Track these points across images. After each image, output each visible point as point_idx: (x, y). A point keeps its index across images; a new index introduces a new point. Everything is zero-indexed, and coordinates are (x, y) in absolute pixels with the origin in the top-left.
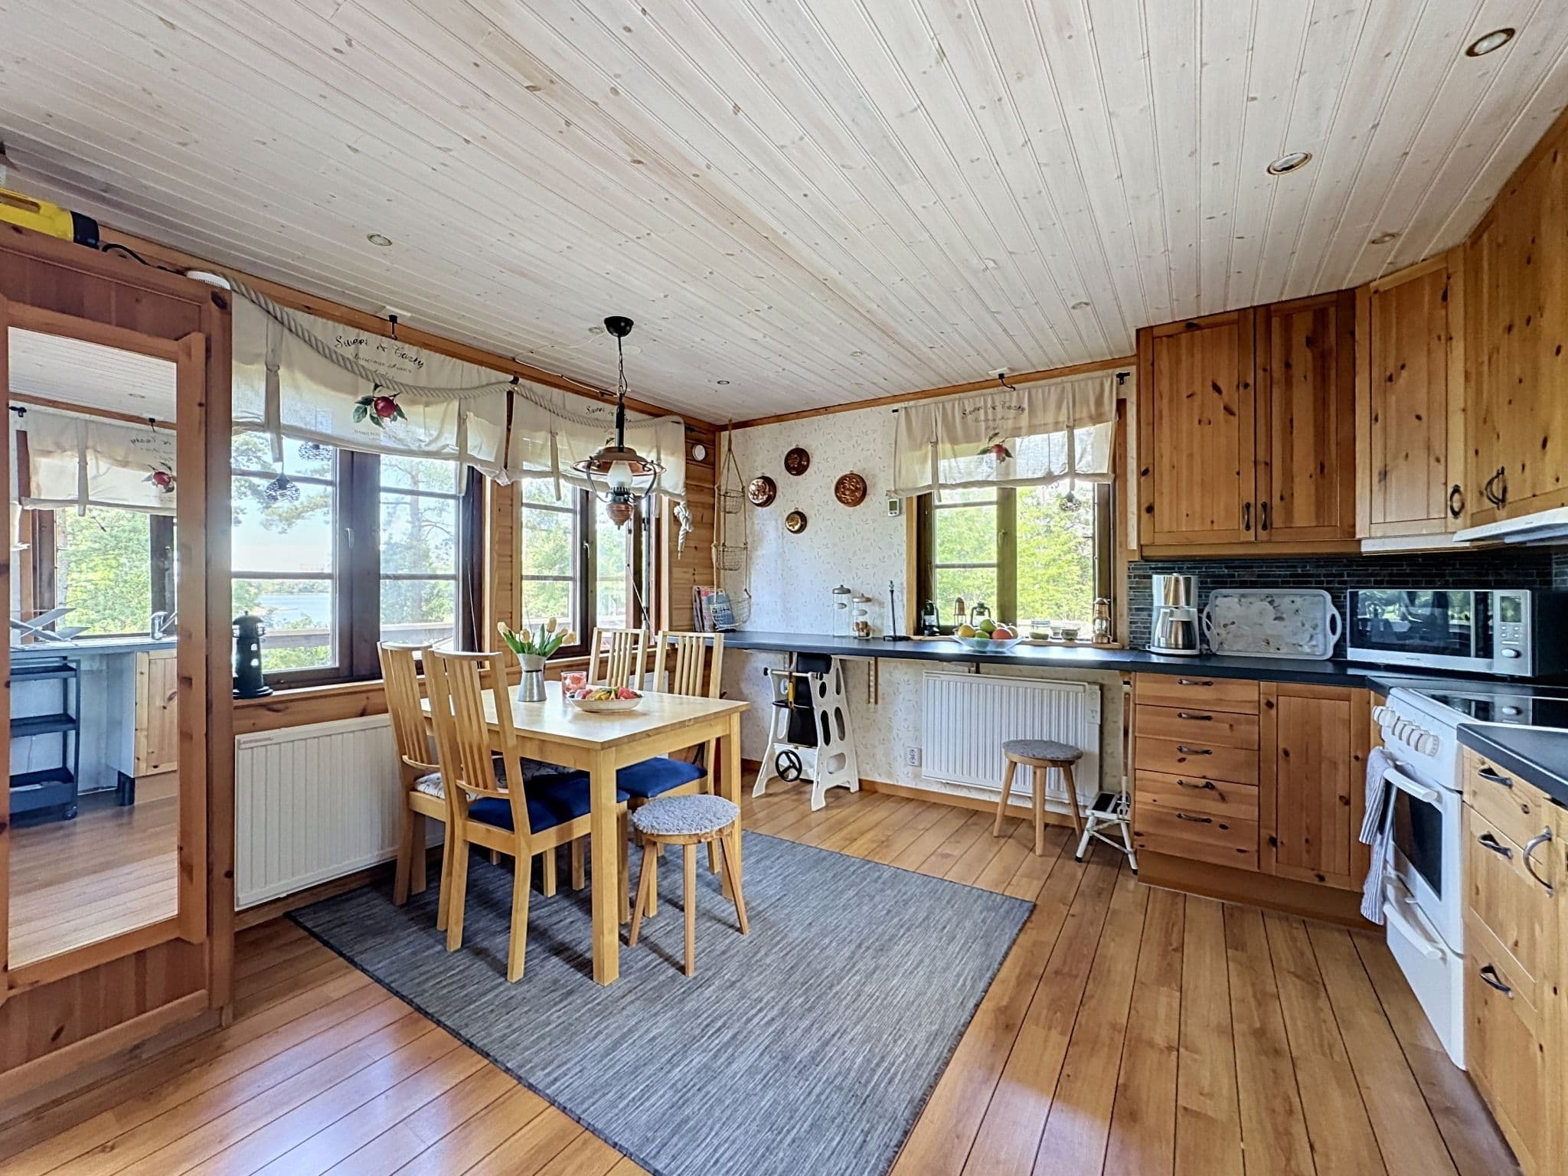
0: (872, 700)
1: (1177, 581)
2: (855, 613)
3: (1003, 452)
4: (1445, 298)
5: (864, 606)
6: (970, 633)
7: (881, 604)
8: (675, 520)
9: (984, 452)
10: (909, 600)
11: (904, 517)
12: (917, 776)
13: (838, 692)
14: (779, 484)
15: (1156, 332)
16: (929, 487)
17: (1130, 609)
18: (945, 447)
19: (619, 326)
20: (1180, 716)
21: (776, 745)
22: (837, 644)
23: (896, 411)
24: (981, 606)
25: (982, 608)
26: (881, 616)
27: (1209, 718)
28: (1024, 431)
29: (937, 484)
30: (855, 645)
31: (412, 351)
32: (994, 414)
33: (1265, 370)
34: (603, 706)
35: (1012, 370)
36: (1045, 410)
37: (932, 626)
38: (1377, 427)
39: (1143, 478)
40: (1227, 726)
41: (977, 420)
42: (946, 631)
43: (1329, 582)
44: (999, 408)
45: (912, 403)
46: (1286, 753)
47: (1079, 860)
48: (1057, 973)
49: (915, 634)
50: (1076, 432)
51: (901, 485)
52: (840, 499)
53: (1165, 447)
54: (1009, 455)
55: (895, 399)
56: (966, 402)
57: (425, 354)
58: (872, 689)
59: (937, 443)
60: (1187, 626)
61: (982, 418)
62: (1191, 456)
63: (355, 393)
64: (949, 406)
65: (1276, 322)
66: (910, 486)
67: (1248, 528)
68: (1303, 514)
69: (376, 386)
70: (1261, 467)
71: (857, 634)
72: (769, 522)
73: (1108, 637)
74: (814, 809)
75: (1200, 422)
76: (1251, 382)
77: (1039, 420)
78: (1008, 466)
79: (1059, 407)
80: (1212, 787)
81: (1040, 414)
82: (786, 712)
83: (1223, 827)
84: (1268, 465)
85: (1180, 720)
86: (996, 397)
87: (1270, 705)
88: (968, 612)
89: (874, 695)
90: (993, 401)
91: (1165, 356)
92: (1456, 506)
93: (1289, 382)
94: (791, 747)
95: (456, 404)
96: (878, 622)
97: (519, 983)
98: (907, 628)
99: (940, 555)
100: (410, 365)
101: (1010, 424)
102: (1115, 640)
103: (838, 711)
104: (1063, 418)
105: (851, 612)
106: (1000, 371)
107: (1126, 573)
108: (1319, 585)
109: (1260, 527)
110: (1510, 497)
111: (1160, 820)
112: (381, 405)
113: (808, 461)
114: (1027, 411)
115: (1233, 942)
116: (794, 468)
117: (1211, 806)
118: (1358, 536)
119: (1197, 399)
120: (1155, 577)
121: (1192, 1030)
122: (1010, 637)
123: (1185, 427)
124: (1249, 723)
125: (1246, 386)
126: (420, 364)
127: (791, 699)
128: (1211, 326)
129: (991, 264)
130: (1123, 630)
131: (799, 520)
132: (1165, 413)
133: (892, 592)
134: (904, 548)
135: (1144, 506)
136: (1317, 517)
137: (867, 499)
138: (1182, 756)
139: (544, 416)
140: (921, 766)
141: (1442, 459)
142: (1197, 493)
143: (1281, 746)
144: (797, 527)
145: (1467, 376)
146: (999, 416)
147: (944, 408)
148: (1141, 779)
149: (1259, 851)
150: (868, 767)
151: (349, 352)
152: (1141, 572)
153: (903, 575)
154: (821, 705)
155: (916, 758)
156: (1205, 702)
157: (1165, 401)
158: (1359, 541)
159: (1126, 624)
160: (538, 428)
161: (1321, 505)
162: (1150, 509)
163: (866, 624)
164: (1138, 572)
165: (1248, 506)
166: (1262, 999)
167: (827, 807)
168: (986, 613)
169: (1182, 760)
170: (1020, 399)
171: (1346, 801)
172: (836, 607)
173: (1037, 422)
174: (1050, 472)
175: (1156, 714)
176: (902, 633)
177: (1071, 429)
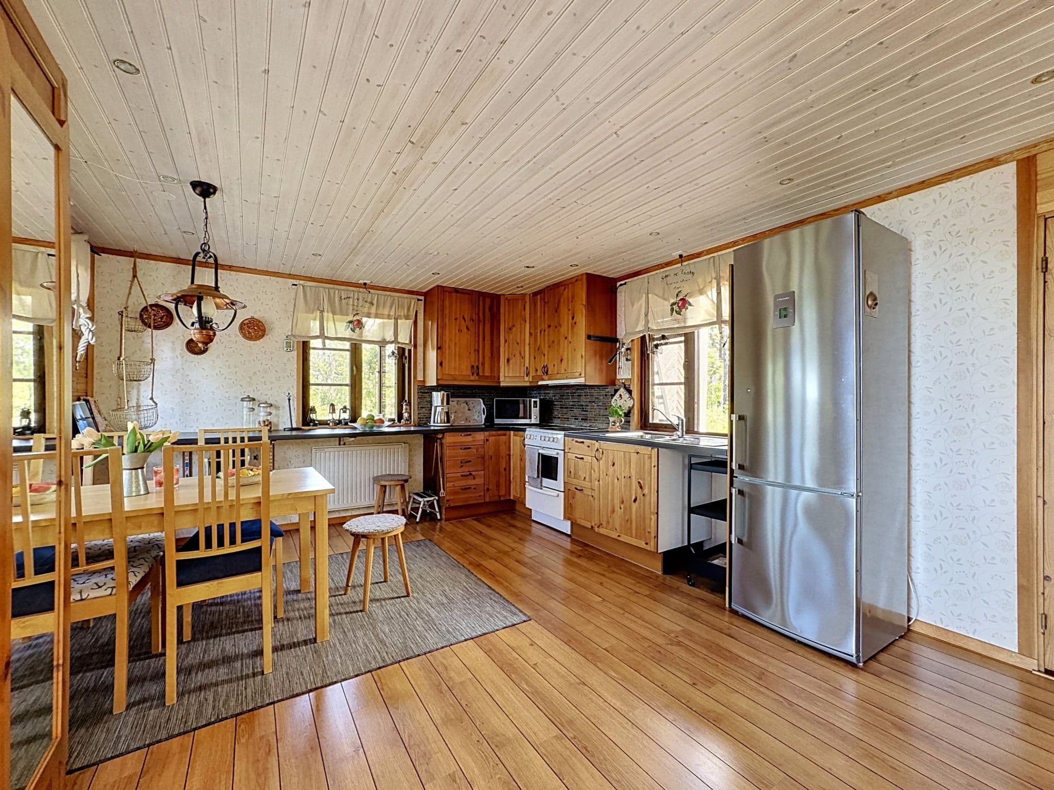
1: (442, 395)
2: (262, 414)
3: (360, 324)
4: (524, 307)
7: (277, 408)
9: (350, 322)
10: (298, 405)
11: (295, 353)
15: (445, 289)
16: (317, 337)
17: (418, 408)
18: (328, 315)
19: (205, 190)
23: (296, 285)
24: (345, 407)
25: (345, 409)
26: (278, 416)
27: (470, 448)
28: (372, 315)
29: (322, 336)
32: (358, 303)
33: (478, 315)
35: (371, 282)
36: (384, 307)
37: (313, 420)
38: (507, 344)
39: (439, 351)
40: (475, 450)
41: (347, 304)
42: (324, 424)
44: (361, 300)
45: (306, 283)
46: (491, 457)
47: (417, 523)
49: (303, 425)
50: (399, 321)
51: (296, 332)
52: (244, 334)
53: (447, 338)
54: (363, 326)
55: (290, 276)
56: (343, 292)
59: (323, 311)
60: (447, 414)
61: (351, 303)
62: (455, 344)
64: (332, 291)
65: (481, 299)
66: (298, 335)
67: (473, 374)
68: (487, 371)
70: (476, 352)
72: (165, 342)
73: (409, 420)
75: (457, 331)
77: (381, 312)
78: (362, 333)
79: (391, 307)
80: (471, 474)
81: (381, 308)
83: (474, 489)
84: (478, 351)
85: (462, 450)
86: (360, 294)
87: (486, 439)
90: (358, 295)
91: (447, 300)
92: (528, 373)
93: (484, 322)
96: (279, 420)
98: (299, 422)
99: (315, 378)
101: (366, 310)
102: (411, 422)
104: (392, 313)
105: (258, 414)
106: (365, 281)
107: (416, 391)
108: (478, 397)
109: (476, 375)
110: (549, 373)
111: (455, 492)
114: (375, 306)
117: (471, 482)
118: (500, 380)
119: (458, 321)
120: (434, 393)
122: (383, 422)
123: (454, 331)
124: (482, 448)
125: (473, 320)
128: (463, 293)
130: (415, 417)
132: (447, 324)
133: (289, 400)
134: (295, 373)
135: (439, 362)
136: (491, 373)
137: (265, 338)
141: (524, 358)
142: (457, 359)
143: (490, 454)
145: (530, 334)
146: (360, 305)
147: (328, 291)
148: (449, 478)
149: (484, 494)
152: (423, 391)
153: (294, 389)
156: (468, 442)
157: (447, 319)
158: (500, 382)
159: (416, 415)
161: (492, 368)
162: (441, 364)
163: (269, 421)
164: (421, 391)
165: (472, 366)
169: (462, 466)
170: (372, 299)
171: (504, 470)
172: (245, 411)
173: (379, 312)
174: (384, 339)
175: (454, 449)
176: (294, 426)
177: (396, 319)
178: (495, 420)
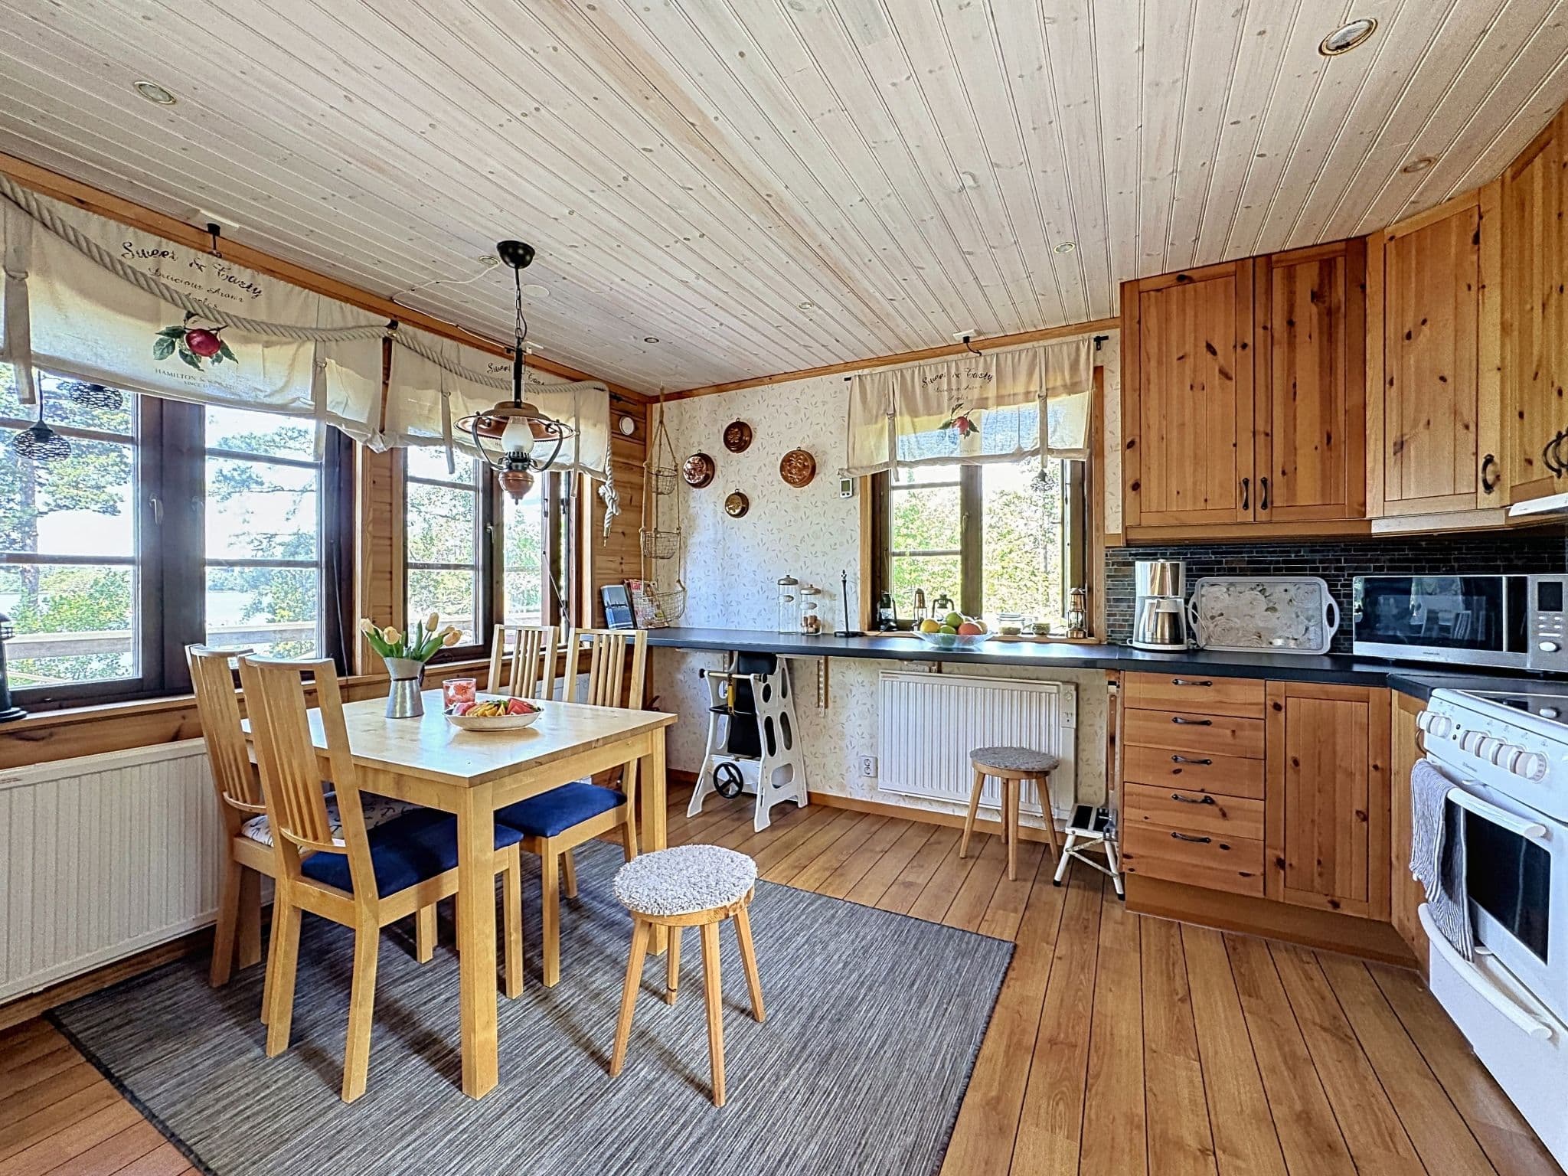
0: (822, 704)
1: (1163, 567)
2: (803, 606)
3: (968, 426)
4: (1476, 240)
5: (812, 599)
6: (934, 628)
7: (832, 596)
8: (599, 501)
9: (946, 426)
10: (863, 592)
11: (858, 498)
12: (873, 788)
13: (784, 695)
14: (719, 463)
15: (1143, 286)
16: (886, 464)
17: (1108, 600)
18: (904, 420)
19: (516, 254)
20: (1175, 720)
21: (714, 757)
22: (782, 642)
23: (849, 379)
24: (944, 597)
25: (944, 602)
26: (832, 610)
27: (1207, 723)
28: (990, 402)
29: (894, 461)
30: (803, 643)
31: (245, 275)
32: (959, 383)
33: (1265, 328)
34: (488, 724)
35: (979, 333)
36: (1014, 378)
37: (888, 621)
38: (1393, 392)
39: (1128, 451)
40: (1228, 732)
41: (938, 390)
42: (904, 626)
43: (1324, 569)
44: (963, 376)
45: (866, 371)
46: (1296, 762)
47: (1057, 884)
48: (1053, 1042)
49: (870, 630)
50: (1050, 402)
51: (854, 463)
52: (785, 478)
53: (1153, 416)
54: (974, 429)
55: (847, 366)
56: (927, 370)
57: (263, 281)
58: (822, 692)
59: (894, 415)
60: (1174, 618)
61: (945, 387)
62: (1182, 426)
63: (155, 318)
64: (908, 375)
65: (1278, 275)
66: (865, 463)
67: (1246, 506)
68: (1307, 491)
69: (189, 315)
70: (1261, 438)
71: (805, 630)
72: (708, 503)
73: (1084, 631)
74: (757, 830)
75: (1192, 387)
76: (1250, 341)
77: (1009, 389)
78: (972, 442)
79: (1030, 374)
80: (1212, 802)
81: (1009, 381)
82: (725, 719)
83: (1224, 847)
84: (1269, 435)
85: (1176, 726)
86: (961, 364)
87: (1277, 707)
88: (929, 604)
89: (824, 698)
90: (957, 368)
91: (1153, 310)
92: (1490, 478)
93: (1291, 344)
94: (730, 759)
95: (310, 347)
96: (829, 617)
97: (359, 1102)
98: (862, 622)
99: (897, 542)
100: (243, 293)
101: (976, 394)
102: (1091, 635)
103: (784, 718)
104: (1034, 387)
105: (798, 605)
106: (964, 333)
107: (1103, 560)
108: (1314, 572)
109: (1259, 505)
111: (1150, 839)
112: (197, 339)
113: (751, 436)
114: (994, 379)
115: (1246, 987)
116: (734, 444)
117: (1210, 824)
118: (1368, 516)
119: (1189, 362)
120: (1138, 563)
121: (1225, 1119)
122: (979, 633)
123: (1175, 391)
124: (1256, 728)
125: (1244, 346)
126: (257, 293)
127: (731, 704)
128: (1205, 279)
129: (969, 182)
130: (1100, 623)
131: (740, 504)
132: (1153, 377)
133: (844, 582)
134: (857, 535)
135: (1130, 483)
136: (1323, 495)
137: (816, 479)
138: (1178, 766)
139: (433, 371)
140: (877, 776)
141: (1473, 426)
142: (1189, 469)
143: (1291, 754)
144: (737, 511)
146: (964, 385)
147: (902, 375)
148: (1131, 794)
149: (1264, 874)
150: (818, 778)
151: (146, 266)
152: (1120, 559)
153: (855, 562)
154: (763, 710)
155: (872, 767)
156: (1203, 705)
157: (1153, 363)
158: (1370, 521)
159: (1103, 617)
160: (426, 385)
161: (1327, 480)
162: (1136, 486)
163: (815, 619)
164: (1115, 559)
165: (1246, 482)
166: (1294, 1064)
167: (772, 828)
168: (949, 605)
169: (1177, 771)
170: (987, 367)
171: (1364, 817)
172: (782, 600)
173: (1003, 392)
174: (1020, 448)
175: (1146, 719)
176: (855, 628)
177: (1044, 399)
178: (1356, 644)
